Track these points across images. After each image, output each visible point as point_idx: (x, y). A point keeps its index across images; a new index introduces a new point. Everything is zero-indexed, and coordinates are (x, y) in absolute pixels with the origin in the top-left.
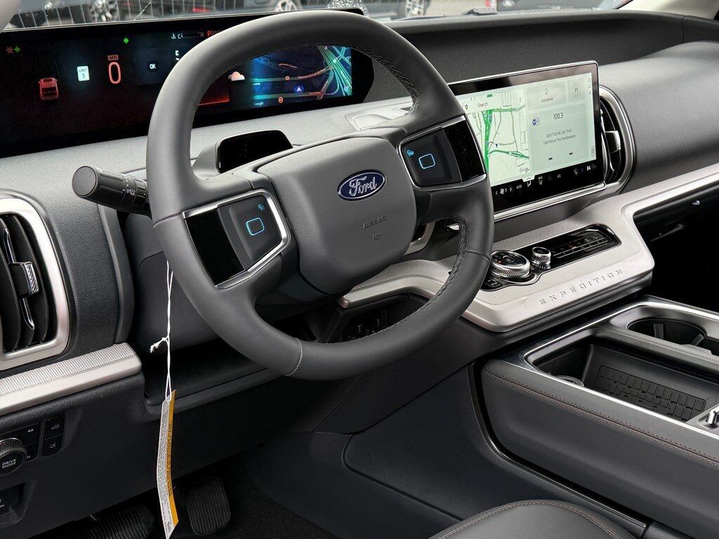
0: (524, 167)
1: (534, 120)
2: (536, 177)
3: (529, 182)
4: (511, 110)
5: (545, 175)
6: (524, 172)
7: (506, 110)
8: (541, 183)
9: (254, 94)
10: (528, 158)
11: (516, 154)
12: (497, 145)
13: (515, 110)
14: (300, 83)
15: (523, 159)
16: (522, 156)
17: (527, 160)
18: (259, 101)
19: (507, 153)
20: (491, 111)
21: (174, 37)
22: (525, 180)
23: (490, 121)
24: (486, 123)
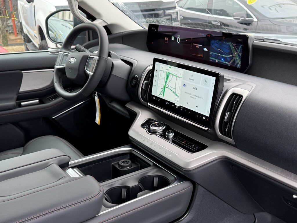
0: (176, 99)
1: (184, 85)
2: (180, 106)
5: (184, 108)
6: (176, 102)
7: (174, 75)
8: (181, 110)
10: (179, 97)
11: (175, 93)
12: (169, 86)
13: (178, 77)
14: (223, 58)
15: (176, 97)
16: (177, 95)
18: (211, 59)
19: (172, 91)
20: (169, 73)
22: (176, 104)
23: (169, 76)
24: (167, 76)
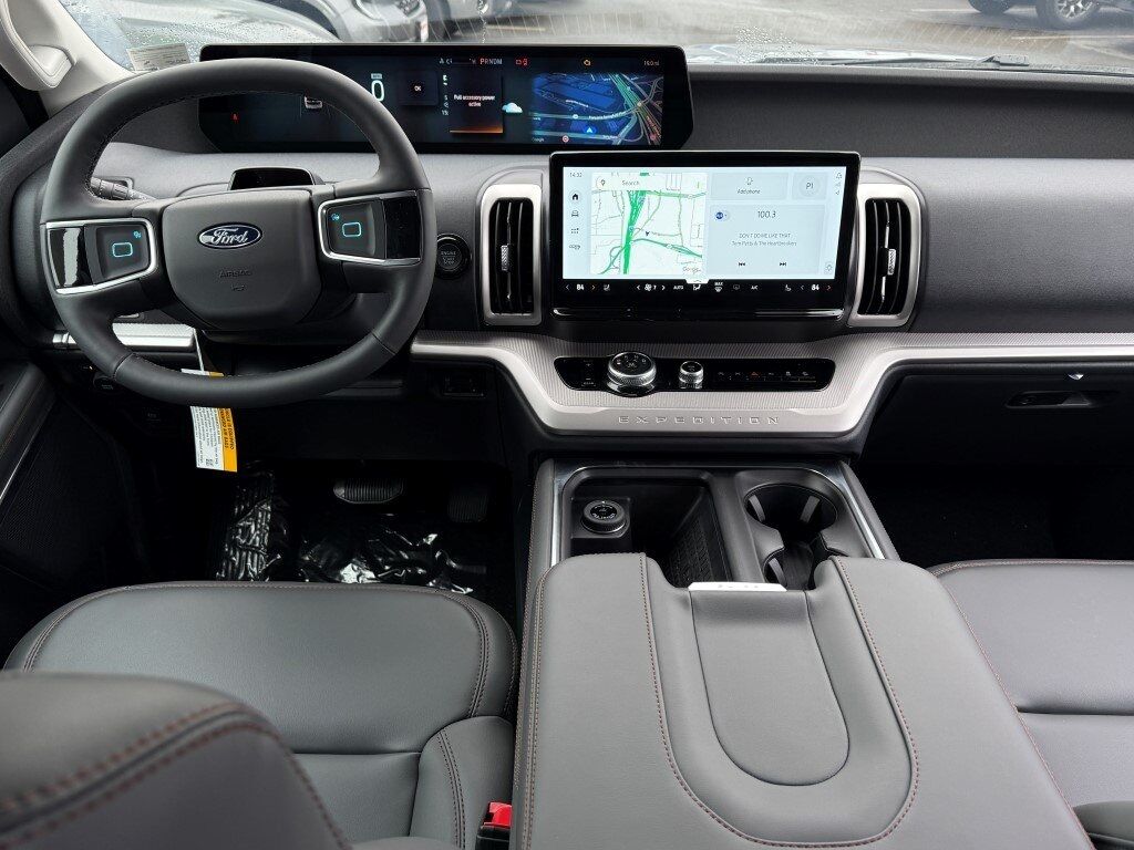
0: (690, 266)
1: (720, 213)
2: (712, 282)
3: (697, 285)
4: (679, 196)
5: (728, 284)
6: (691, 273)
7: (668, 195)
8: (718, 290)
9: (533, 128)
10: (700, 256)
11: (680, 249)
12: (647, 233)
13: (686, 196)
14: (591, 124)
15: (691, 258)
16: (690, 253)
17: (697, 258)
18: (539, 137)
19: (665, 245)
20: (643, 193)
21: (442, 61)
22: (688, 282)
23: (641, 203)
24: (633, 205)
